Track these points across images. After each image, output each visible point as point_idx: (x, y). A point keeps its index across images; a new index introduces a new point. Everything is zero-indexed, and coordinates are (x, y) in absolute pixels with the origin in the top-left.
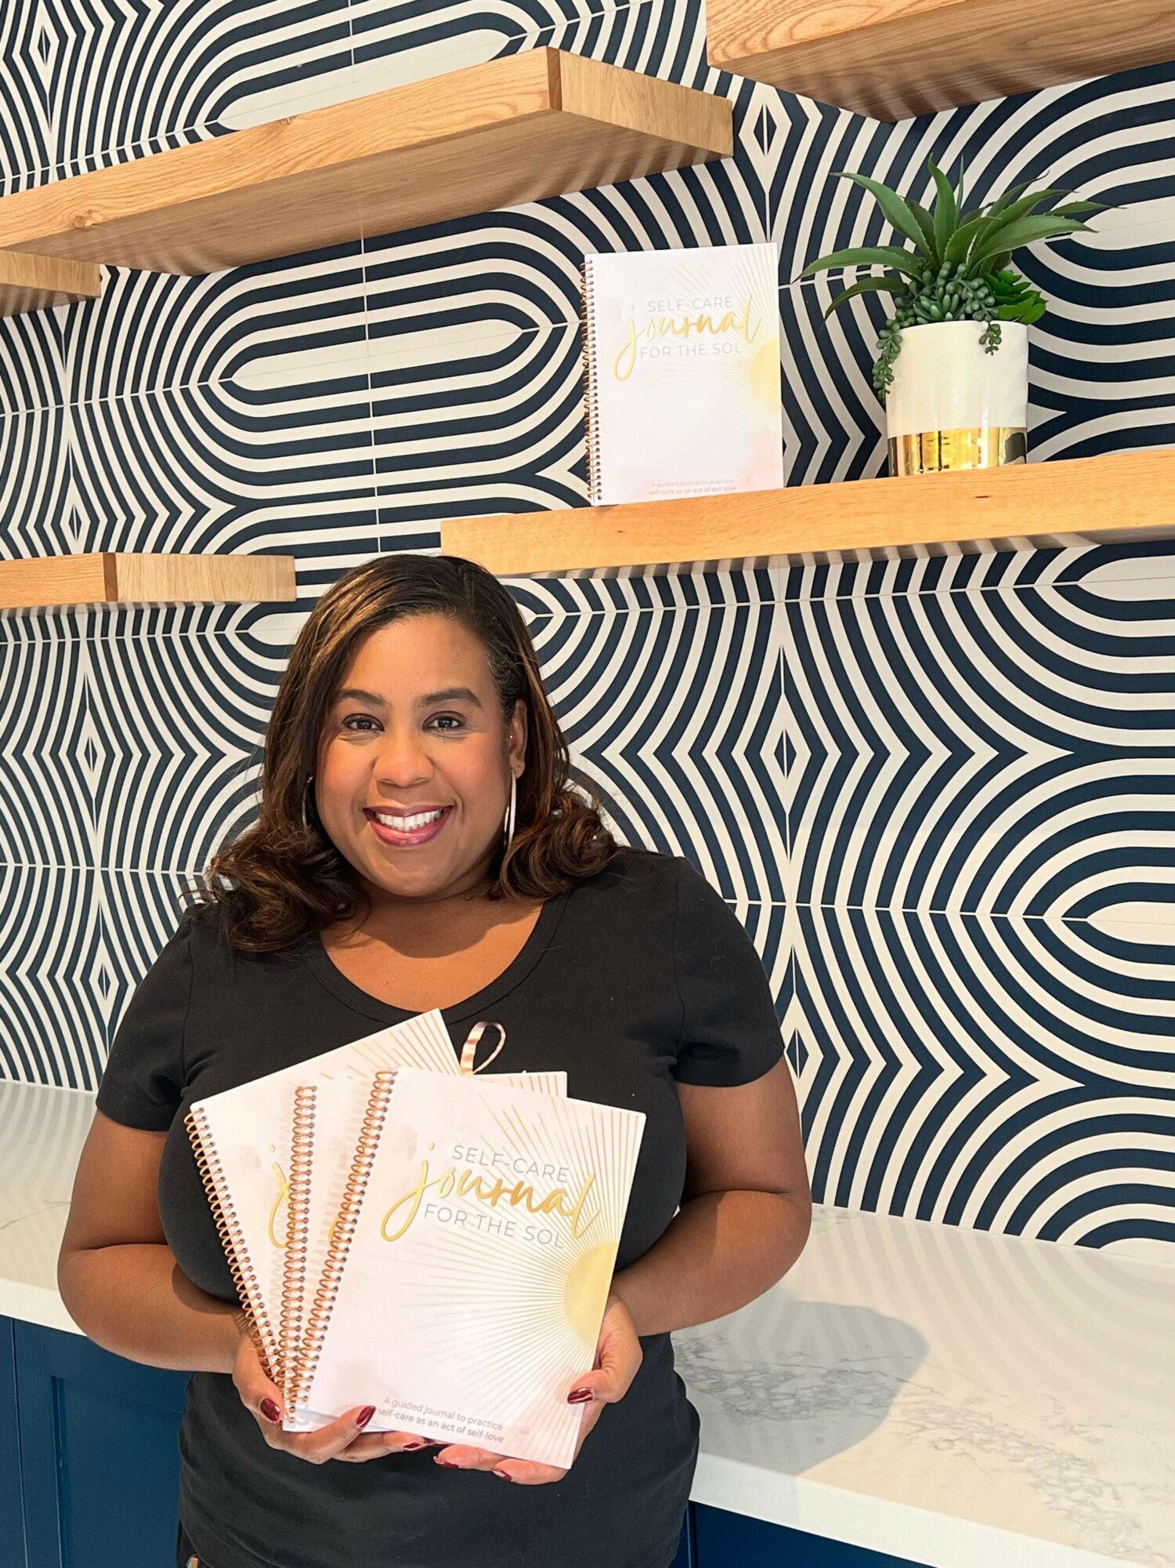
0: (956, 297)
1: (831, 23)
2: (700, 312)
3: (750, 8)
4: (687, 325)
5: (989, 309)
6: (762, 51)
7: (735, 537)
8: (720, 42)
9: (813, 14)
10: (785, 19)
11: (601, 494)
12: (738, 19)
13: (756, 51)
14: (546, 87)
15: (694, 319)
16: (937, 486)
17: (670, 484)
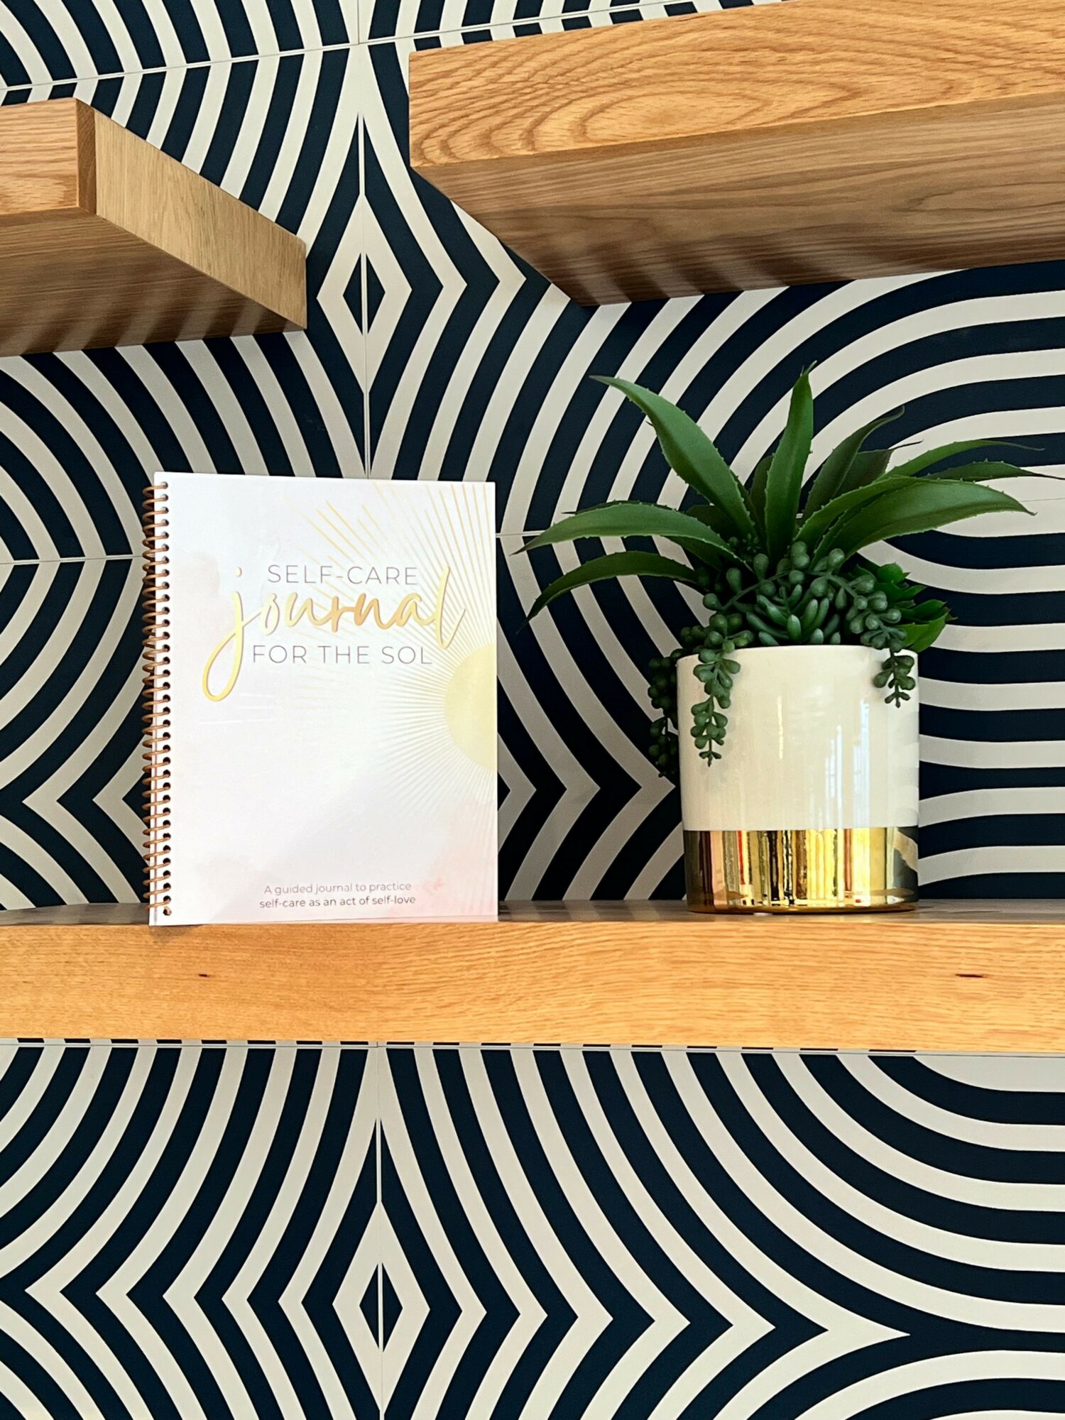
0: (826, 602)
1: (665, 117)
2: (361, 589)
3: (501, 76)
4: (337, 611)
5: (891, 630)
6: (524, 152)
7: (450, 1005)
8: (436, 130)
9: (630, 98)
10: (570, 103)
11: (170, 906)
12: (475, 93)
13: (509, 152)
14: (74, 168)
15: (349, 601)
16: (878, 947)
17: (298, 890)
